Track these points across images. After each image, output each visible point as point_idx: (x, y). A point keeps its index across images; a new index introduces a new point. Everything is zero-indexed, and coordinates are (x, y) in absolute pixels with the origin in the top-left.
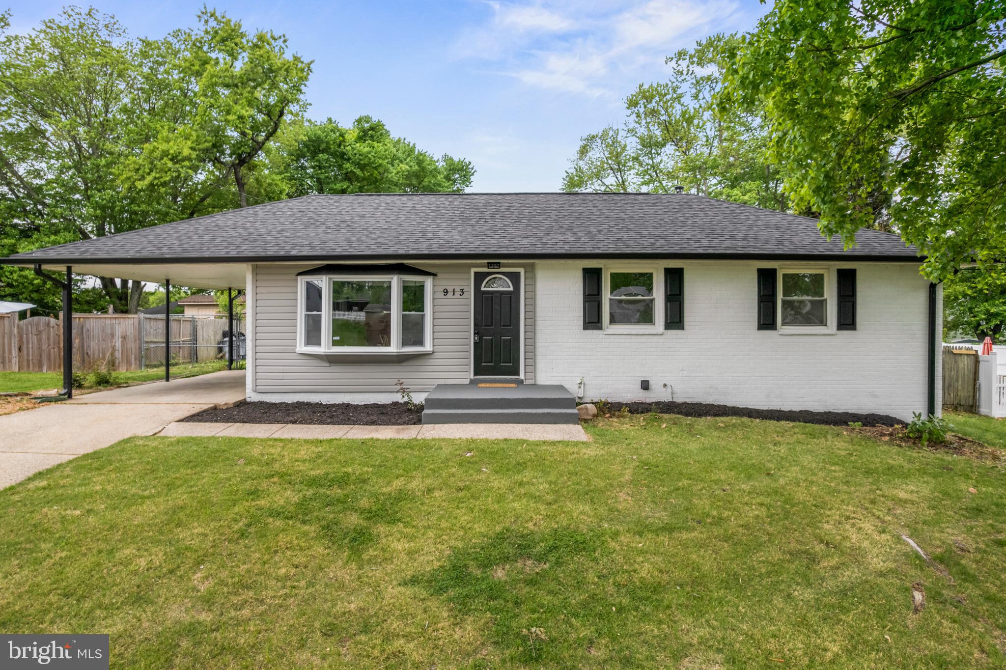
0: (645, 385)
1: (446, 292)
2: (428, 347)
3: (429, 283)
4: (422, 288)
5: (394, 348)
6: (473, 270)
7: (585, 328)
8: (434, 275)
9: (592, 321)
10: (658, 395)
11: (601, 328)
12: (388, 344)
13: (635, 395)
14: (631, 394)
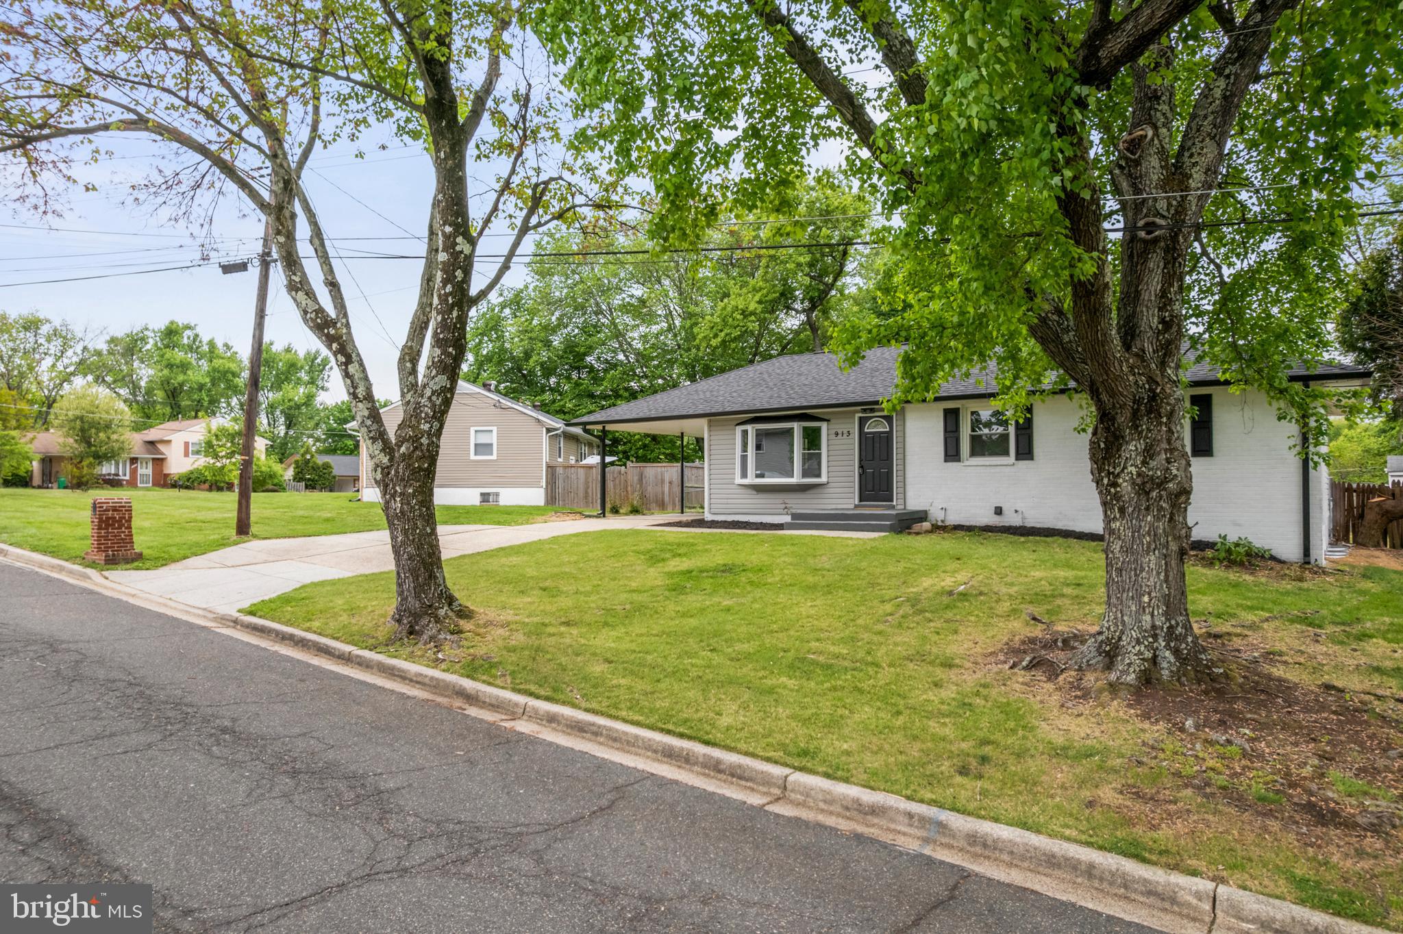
0: (999, 511)
1: (837, 434)
2: (824, 479)
3: (824, 426)
4: (818, 430)
5: (796, 479)
6: (858, 415)
7: (946, 461)
8: (828, 421)
9: (952, 454)
10: (1011, 519)
11: (959, 460)
12: (792, 476)
13: (989, 519)
14: (986, 517)
